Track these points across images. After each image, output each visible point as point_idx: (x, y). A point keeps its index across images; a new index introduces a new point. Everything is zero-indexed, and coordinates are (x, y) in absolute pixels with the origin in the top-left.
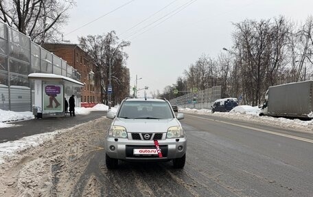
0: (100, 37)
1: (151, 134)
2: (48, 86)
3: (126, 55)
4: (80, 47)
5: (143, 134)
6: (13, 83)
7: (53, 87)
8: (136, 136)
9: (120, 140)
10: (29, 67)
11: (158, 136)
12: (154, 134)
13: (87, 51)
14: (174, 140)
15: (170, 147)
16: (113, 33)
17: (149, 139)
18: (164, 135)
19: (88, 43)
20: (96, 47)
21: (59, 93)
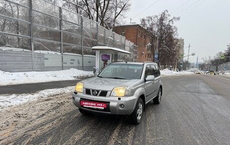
0: (156, 16)
1: (98, 91)
2: (103, 55)
3: (175, 28)
4: (141, 26)
5: (93, 91)
6: (86, 53)
7: (106, 55)
8: (88, 92)
9: (78, 94)
10: (97, 42)
11: (104, 93)
12: (100, 91)
13: (146, 28)
14: (117, 99)
15: (112, 104)
16: (166, 12)
17: (96, 95)
18: (109, 93)
19: (147, 22)
20: (153, 24)
21: (109, 59)
